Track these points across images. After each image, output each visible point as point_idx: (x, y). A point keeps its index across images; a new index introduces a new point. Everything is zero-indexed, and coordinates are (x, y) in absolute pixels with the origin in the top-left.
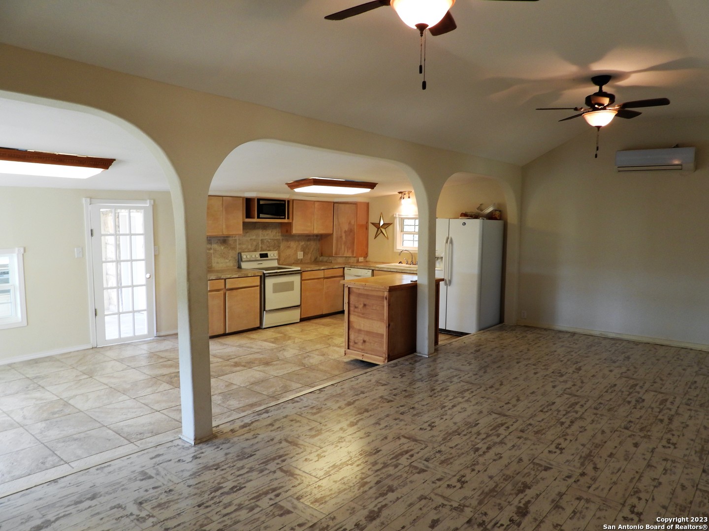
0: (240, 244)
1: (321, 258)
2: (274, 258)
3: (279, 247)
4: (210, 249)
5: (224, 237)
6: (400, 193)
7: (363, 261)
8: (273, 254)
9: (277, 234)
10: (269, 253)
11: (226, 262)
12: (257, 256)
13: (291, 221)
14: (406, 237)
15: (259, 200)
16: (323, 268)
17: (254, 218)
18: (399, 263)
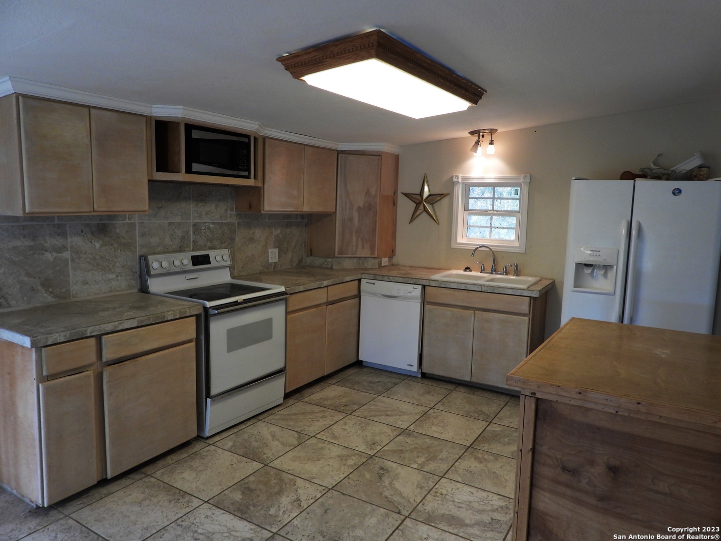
0: (143, 235)
1: (309, 260)
2: (224, 264)
3: (232, 239)
4: (64, 248)
5: (101, 218)
6: (472, 133)
7: (387, 264)
8: (219, 256)
9: (229, 212)
10: (212, 254)
11: (110, 280)
12: (185, 262)
13: (260, 185)
14: (474, 219)
15: (190, 127)
16: (325, 283)
17: (178, 172)
18: (465, 271)
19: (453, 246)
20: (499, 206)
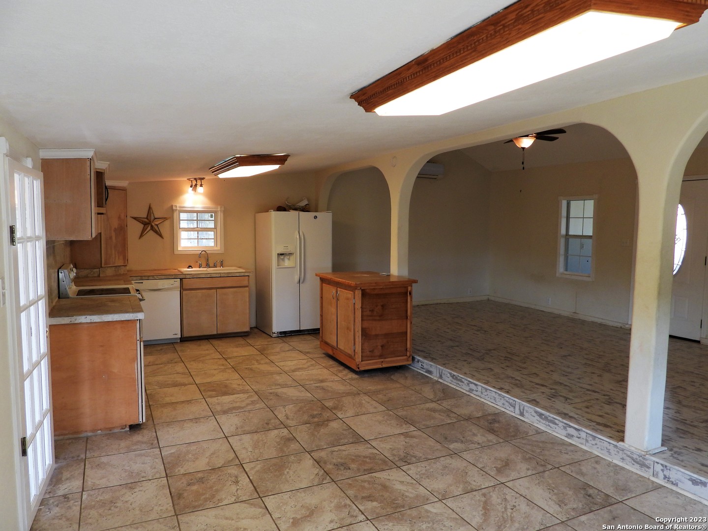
18: (188, 268)
19: (176, 252)
20: (202, 225)
